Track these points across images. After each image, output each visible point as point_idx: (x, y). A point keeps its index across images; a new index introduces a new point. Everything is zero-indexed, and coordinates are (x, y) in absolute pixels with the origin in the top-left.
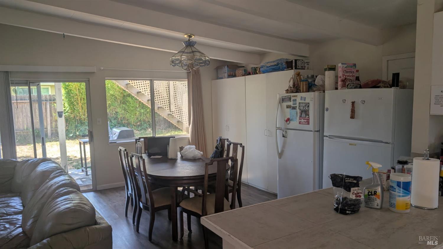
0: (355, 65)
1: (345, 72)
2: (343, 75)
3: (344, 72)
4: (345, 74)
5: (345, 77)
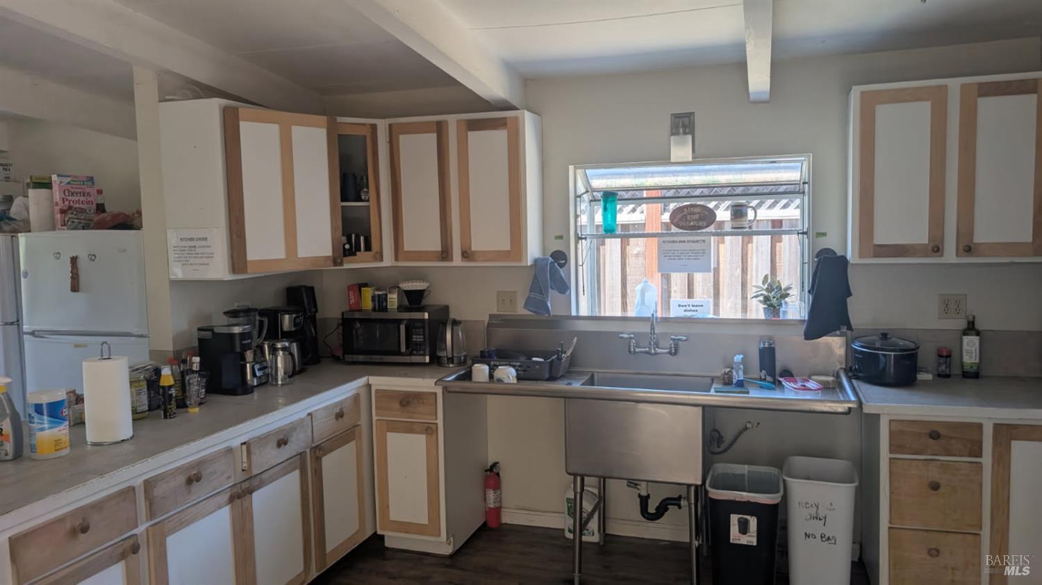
0: (91, 179)
1: (67, 194)
2: (63, 199)
3: (64, 192)
4: (70, 198)
5: (69, 203)
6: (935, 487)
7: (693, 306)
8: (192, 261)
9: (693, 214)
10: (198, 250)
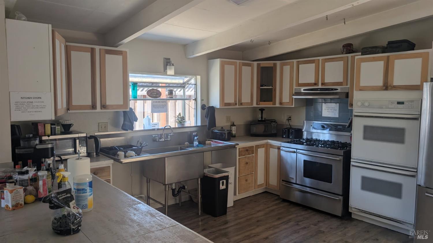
6: (247, 163)
7: (154, 125)
8: (29, 110)
9: (154, 92)
10: (34, 104)
